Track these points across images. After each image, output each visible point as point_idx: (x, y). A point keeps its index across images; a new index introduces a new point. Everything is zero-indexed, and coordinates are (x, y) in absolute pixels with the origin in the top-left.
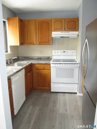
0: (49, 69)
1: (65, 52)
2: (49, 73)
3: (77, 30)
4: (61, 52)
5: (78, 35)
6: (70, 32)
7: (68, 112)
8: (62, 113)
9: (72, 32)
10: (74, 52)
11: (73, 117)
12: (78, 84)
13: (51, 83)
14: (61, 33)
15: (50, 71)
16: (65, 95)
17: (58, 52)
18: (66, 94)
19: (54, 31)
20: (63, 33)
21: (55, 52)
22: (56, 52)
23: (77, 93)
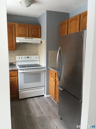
0: (17, 75)
1: (29, 57)
2: (16, 80)
3: (40, 37)
4: (25, 58)
5: (41, 42)
6: (34, 38)
7: (45, 114)
8: (39, 117)
9: (36, 38)
10: (37, 58)
11: (50, 117)
12: (45, 86)
13: (19, 90)
14: (25, 38)
15: (17, 77)
16: (34, 100)
17: (22, 58)
18: (35, 98)
19: (18, 37)
20: (27, 39)
21: (19, 58)
22: (21, 58)
23: (44, 95)
